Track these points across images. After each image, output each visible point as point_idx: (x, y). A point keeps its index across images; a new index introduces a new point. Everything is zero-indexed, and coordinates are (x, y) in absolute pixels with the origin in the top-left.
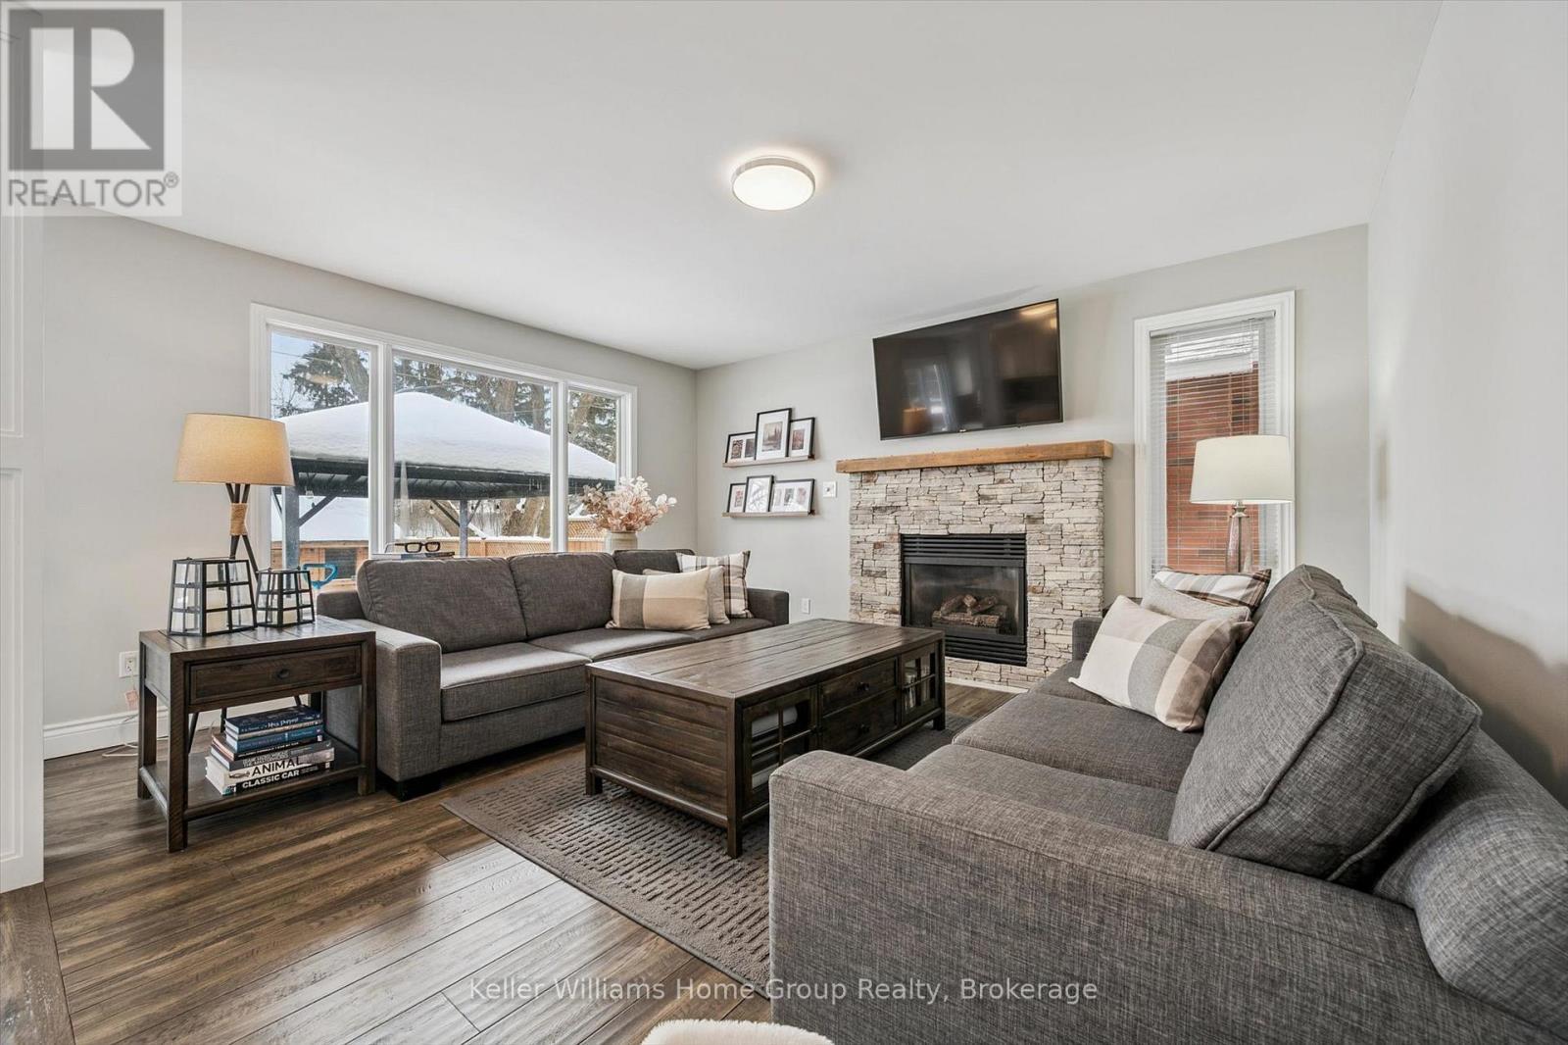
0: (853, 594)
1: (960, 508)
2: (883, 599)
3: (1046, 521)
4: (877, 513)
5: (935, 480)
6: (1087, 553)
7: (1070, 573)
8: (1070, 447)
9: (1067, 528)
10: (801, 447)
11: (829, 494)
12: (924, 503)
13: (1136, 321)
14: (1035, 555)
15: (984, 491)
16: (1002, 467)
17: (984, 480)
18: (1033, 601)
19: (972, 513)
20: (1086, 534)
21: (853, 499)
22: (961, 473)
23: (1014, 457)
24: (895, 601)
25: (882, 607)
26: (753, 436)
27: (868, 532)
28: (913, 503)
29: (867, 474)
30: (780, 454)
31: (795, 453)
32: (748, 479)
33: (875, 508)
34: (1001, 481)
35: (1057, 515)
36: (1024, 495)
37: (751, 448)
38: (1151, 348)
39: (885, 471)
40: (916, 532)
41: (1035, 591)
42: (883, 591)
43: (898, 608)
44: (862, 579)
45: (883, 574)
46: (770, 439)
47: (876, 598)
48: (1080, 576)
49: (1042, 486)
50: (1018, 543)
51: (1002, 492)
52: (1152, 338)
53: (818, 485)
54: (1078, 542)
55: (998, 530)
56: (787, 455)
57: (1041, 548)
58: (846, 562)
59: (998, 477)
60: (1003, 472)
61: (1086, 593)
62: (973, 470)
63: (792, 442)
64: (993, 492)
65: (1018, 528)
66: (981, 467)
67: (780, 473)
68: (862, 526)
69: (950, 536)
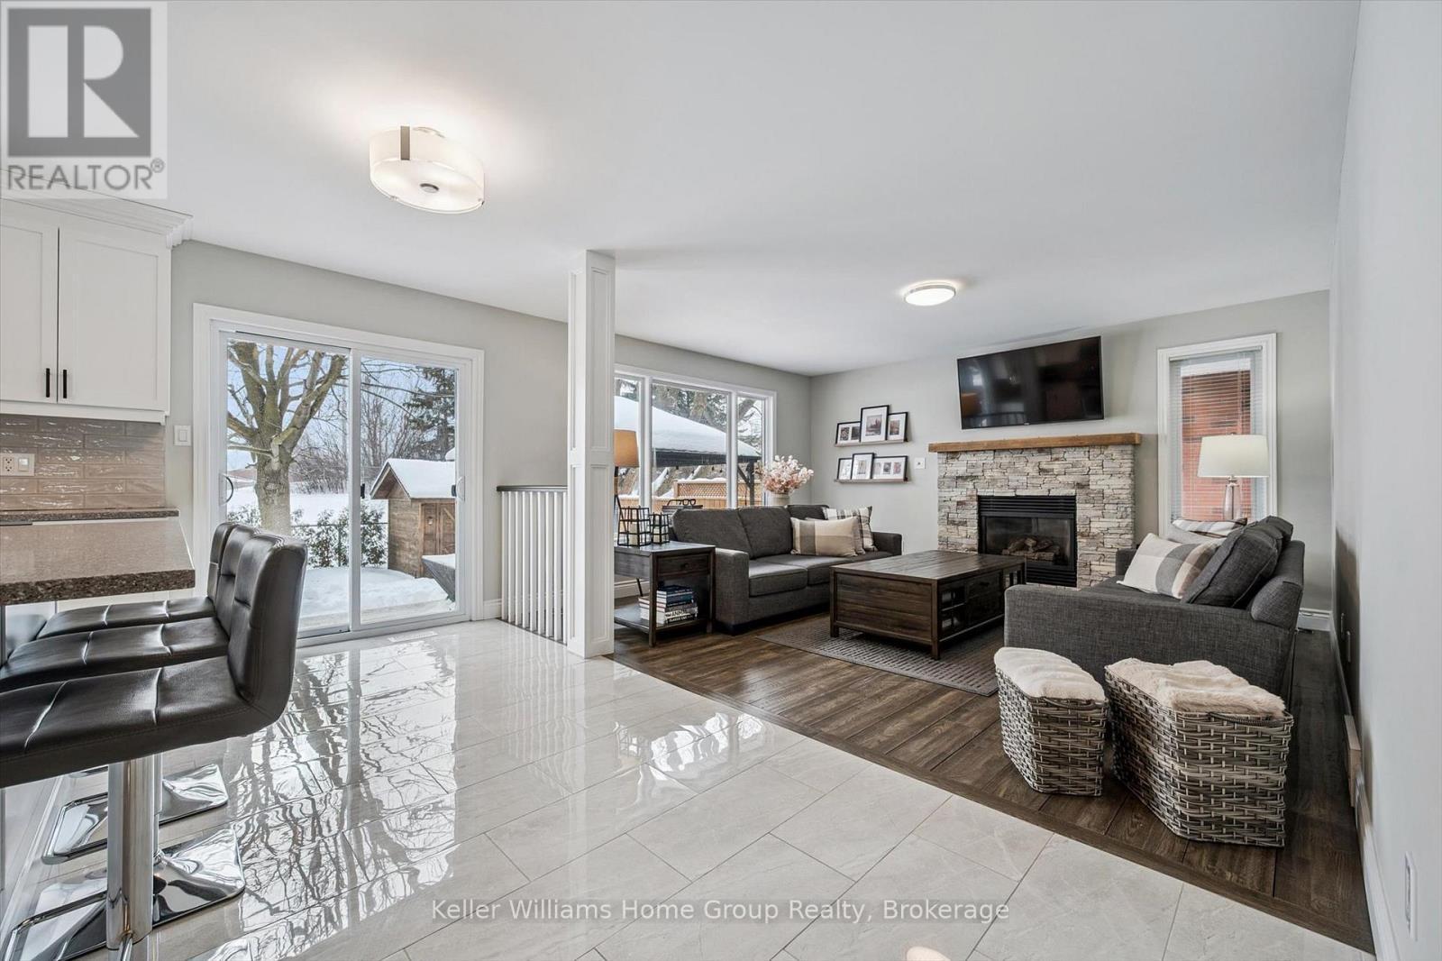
0: (940, 537)
1: (1025, 478)
2: (964, 541)
3: (1091, 487)
4: (960, 481)
5: (1005, 459)
6: (1122, 509)
7: (1112, 523)
8: (1109, 437)
9: (1108, 492)
10: (897, 433)
11: (919, 467)
12: (996, 474)
13: (1159, 351)
14: (1083, 510)
15: (1044, 466)
16: (1057, 450)
17: (1044, 459)
18: (1081, 542)
19: (1034, 481)
20: (1121, 497)
21: (940, 471)
22: (1025, 453)
23: (1067, 443)
24: (974, 542)
25: (963, 546)
26: (858, 425)
27: (952, 494)
28: (988, 474)
29: (951, 452)
30: (881, 437)
31: (892, 438)
32: (853, 455)
33: (958, 478)
34: (1057, 459)
35: (1099, 483)
36: (1074, 469)
37: (857, 434)
38: (1171, 369)
39: (966, 452)
40: (991, 494)
41: (1083, 535)
42: (964, 535)
43: (976, 548)
44: (948, 527)
45: (964, 523)
46: (872, 427)
47: (960, 541)
48: (1117, 525)
49: (1088, 463)
50: (1070, 501)
51: (1056, 467)
52: (1171, 362)
53: (910, 460)
54: (1116, 501)
55: (1054, 493)
56: (886, 439)
57: (1088, 505)
58: (936, 514)
59: (1054, 456)
60: (1059, 453)
61: (1122, 536)
62: (1034, 452)
63: (891, 429)
64: (1051, 467)
65: (1072, 492)
66: (1041, 450)
67: (879, 451)
68: (947, 490)
69: (1017, 497)
